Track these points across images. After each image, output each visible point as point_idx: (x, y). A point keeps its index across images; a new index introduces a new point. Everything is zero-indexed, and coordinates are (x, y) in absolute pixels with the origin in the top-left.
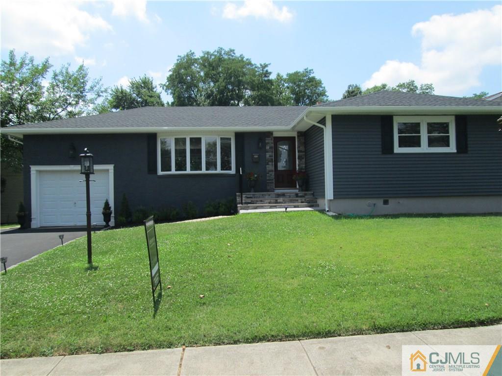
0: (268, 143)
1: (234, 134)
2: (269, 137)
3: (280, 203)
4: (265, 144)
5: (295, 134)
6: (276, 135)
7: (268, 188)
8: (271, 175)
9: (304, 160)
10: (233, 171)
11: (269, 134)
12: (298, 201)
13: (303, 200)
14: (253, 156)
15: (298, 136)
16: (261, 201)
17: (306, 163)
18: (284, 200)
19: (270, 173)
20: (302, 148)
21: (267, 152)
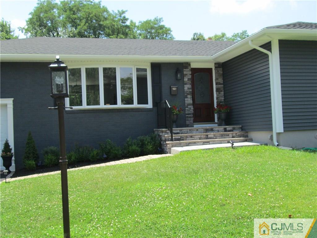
0: (187, 75)
1: (149, 65)
2: (186, 68)
3: (210, 138)
4: (183, 76)
5: (212, 66)
6: (193, 66)
7: (187, 122)
8: (190, 108)
9: (223, 93)
10: (150, 105)
11: (186, 65)
12: (229, 135)
13: (234, 135)
14: (170, 88)
15: (216, 67)
16: (191, 137)
17: (225, 96)
18: (214, 135)
19: (189, 107)
20: (221, 80)
21: (186, 84)
